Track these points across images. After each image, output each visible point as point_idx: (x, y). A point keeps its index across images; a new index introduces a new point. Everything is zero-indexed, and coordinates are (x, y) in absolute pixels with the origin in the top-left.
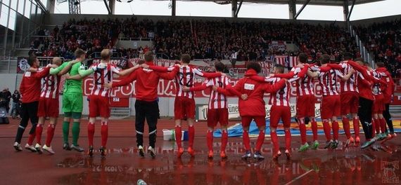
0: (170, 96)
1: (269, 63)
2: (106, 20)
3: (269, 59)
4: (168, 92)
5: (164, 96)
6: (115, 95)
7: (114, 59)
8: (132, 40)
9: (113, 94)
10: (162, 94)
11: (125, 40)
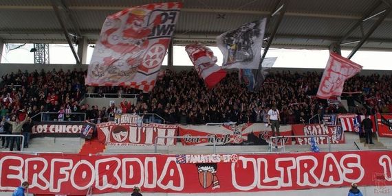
0: (169, 191)
1: (329, 127)
2: (71, 71)
3: (330, 121)
4: (165, 182)
5: (157, 190)
6: (58, 190)
7: (73, 124)
8: (107, 96)
9: (55, 187)
10: (153, 186)
11: (97, 96)
